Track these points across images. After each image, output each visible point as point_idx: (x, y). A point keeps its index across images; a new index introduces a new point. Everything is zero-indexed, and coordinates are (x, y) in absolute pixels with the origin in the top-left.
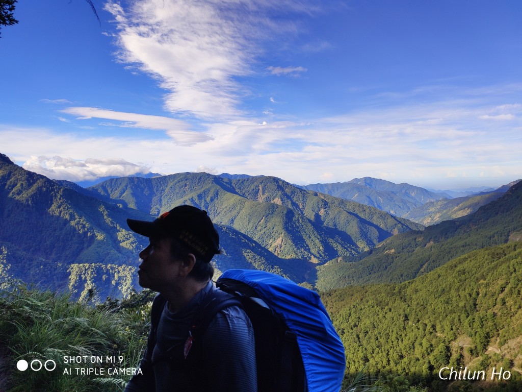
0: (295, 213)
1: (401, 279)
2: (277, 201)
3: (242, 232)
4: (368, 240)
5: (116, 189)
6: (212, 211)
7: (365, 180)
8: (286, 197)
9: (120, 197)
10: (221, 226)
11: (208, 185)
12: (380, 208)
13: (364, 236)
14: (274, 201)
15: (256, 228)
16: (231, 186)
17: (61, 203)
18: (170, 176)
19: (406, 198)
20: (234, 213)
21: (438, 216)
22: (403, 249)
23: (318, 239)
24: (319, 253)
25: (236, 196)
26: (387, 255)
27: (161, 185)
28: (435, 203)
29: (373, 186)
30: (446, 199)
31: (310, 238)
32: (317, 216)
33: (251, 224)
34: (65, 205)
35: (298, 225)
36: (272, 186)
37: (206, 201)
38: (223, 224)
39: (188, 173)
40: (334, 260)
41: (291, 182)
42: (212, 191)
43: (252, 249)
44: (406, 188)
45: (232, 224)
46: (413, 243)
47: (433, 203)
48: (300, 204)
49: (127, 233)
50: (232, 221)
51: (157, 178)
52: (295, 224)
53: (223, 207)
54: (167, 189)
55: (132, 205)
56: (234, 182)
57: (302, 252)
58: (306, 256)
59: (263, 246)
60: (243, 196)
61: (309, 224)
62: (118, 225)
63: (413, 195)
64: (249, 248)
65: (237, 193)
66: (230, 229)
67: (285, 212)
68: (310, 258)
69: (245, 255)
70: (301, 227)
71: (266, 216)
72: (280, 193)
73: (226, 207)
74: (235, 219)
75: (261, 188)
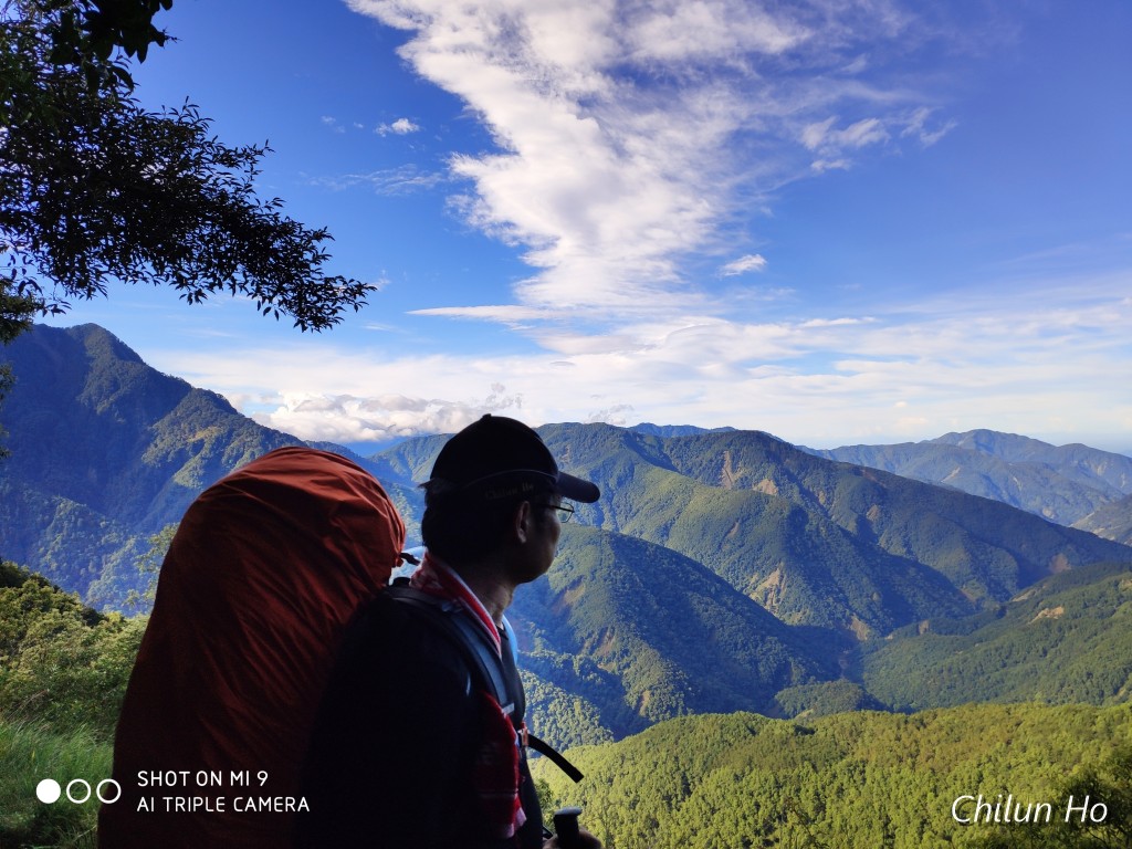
0: (811, 515)
2: (767, 486)
3: (689, 554)
4: (992, 580)
5: (425, 460)
6: (622, 507)
7: (975, 437)
8: (785, 477)
10: (645, 543)
11: (612, 449)
12: (1018, 502)
13: (981, 570)
14: (760, 485)
15: (720, 547)
16: (661, 453)
19: (1081, 480)
20: (669, 513)
22: (1086, 606)
23: (868, 575)
24: (870, 609)
25: (672, 475)
29: (997, 451)
31: (847, 572)
32: (863, 523)
33: (709, 537)
35: (817, 541)
36: (756, 453)
37: (608, 485)
38: (645, 537)
39: (569, 425)
40: (909, 627)
42: (621, 463)
43: (716, 597)
44: (1080, 456)
45: (665, 538)
46: (1111, 593)
48: (821, 494)
50: (665, 531)
52: (810, 539)
53: (646, 498)
56: (666, 444)
57: (829, 605)
58: (840, 616)
59: (738, 588)
60: (689, 471)
61: (845, 541)
63: (1099, 471)
64: (711, 596)
65: (673, 469)
66: (662, 549)
67: (786, 513)
68: (849, 621)
69: (699, 608)
70: (825, 546)
71: (743, 522)
72: (773, 467)
73: (652, 500)
74: (671, 525)
75: (728, 456)
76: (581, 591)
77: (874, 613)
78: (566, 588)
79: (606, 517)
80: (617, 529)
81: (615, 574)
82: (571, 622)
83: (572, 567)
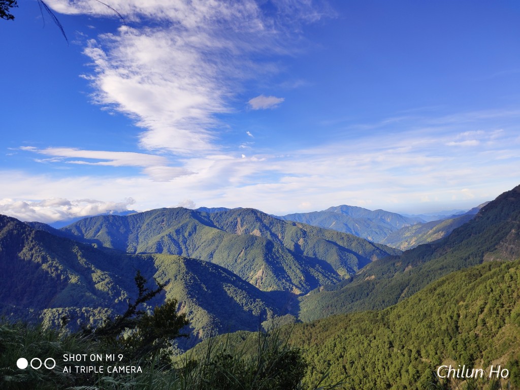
0: (275, 244)
1: (383, 305)
2: (256, 232)
3: (222, 265)
4: (348, 267)
5: (91, 229)
6: (191, 246)
7: (341, 208)
8: (265, 228)
9: (94, 236)
10: (201, 261)
11: (186, 219)
12: (358, 235)
13: (344, 263)
14: (253, 232)
15: (236, 261)
16: (210, 220)
17: (33, 245)
18: (147, 213)
19: (382, 224)
20: (213, 247)
21: (414, 240)
22: (383, 274)
23: (299, 269)
24: (300, 284)
25: (215, 231)
26: (368, 282)
27: (137, 222)
28: (410, 228)
29: (350, 214)
30: (420, 223)
31: (290, 268)
32: (297, 246)
33: (231, 257)
34: (37, 248)
35: (278, 256)
36: (251, 218)
37: (184, 236)
38: (202, 259)
39: (165, 209)
40: (316, 289)
41: (269, 213)
42: (190, 225)
43: (233, 283)
44: (381, 214)
45: (211, 259)
46: (392, 268)
47: (408, 227)
48: (279, 235)
49: (103, 273)
50: (211, 255)
51: (133, 216)
52: (275, 255)
53: (202, 241)
54: (144, 227)
55: (107, 245)
56: (212, 216)
57: (283, 283)
58: (288, 287)
59: (244, 279)
60: (222, 229)
61: (289, 255)
62: (93, 266)
63: (389, 220)
64: (230, 282)
65: (215, 227)
66: (209, 263)
67: (264, 244)
68: (292, 289)
69: (226, 289)
70: (281, 257)
71: (246, 249)
72: (259, 224)
73: (205, 241)
74: (214, 252)
75: (239, 220)
76: (170, 286)
77: (302, 285)
79: (183, 251)
80: (189, 256)
81: (186, 277)
83: (165, 275)
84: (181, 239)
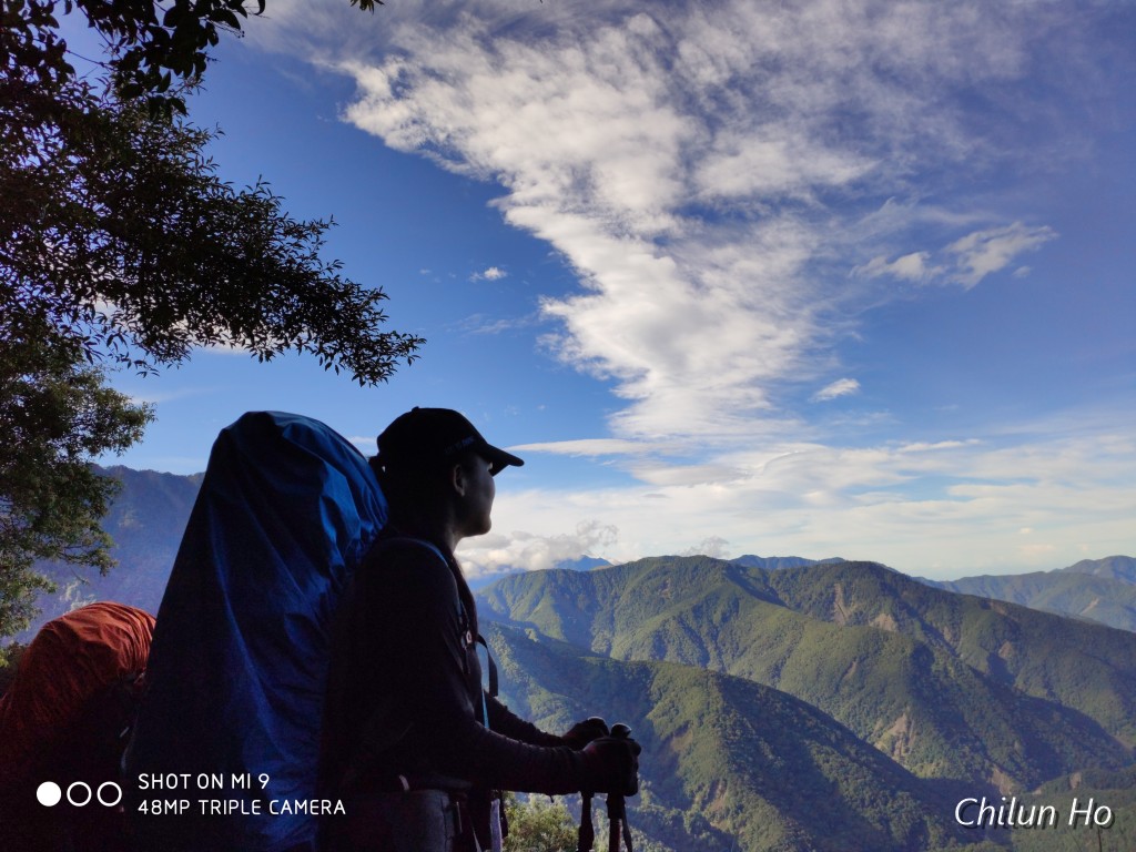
0: (936, 654)
2: (885, 621)
3: (804, 698)
5: (523, 597)
6: (728, 645)
8: (906, 611)
9: (529, 614)
10: (755, 684)
11: (715, 583)
14: (877, 620)
15: (837, 690)
16: (767, 586)
20: (780, 650)
23: (1007, 721)
24: (1012, 760)
25: (781, 610)
27: (611, 585)
31: (983, 717)
32: (995, 661)
33: (824, 678)
35: (945, 682)
36: (869, 585)
37: (711, 621)
38: (755, 678)
39: (666, 559)
40: (1059, 781)
41: (913, 574)
42: (724, 597)
43: (838, 746)
45: (776, 679)
48: (946, 629)
50: (776, 671)
52: (938, 680)
54: (625, 598)
55: (555, 633)
56: (773, 576)
57: (964, 755)
58: (978, 767)
59: (860, 736)
60: (799, 606)
61: (977, 681)
62: (531, 679)
64: (827, 742)
65: (781, 603)
66: (771, 691)
67: (909, 651)
68: (989, 773)
69: (819, 759)
70: (956, 689)
71: (861, 661)
72: (889, 601)
73: (759, 637)
74: (782, 665)
75: (839, 589)
76: (689, 738)
77: (1017, 764)
78: (672, 735)
79: (711, 657)
80: (723, 669)
81: (724, 719)
82: (679, 773)
83: (678, 712)
84: (705, 630)
